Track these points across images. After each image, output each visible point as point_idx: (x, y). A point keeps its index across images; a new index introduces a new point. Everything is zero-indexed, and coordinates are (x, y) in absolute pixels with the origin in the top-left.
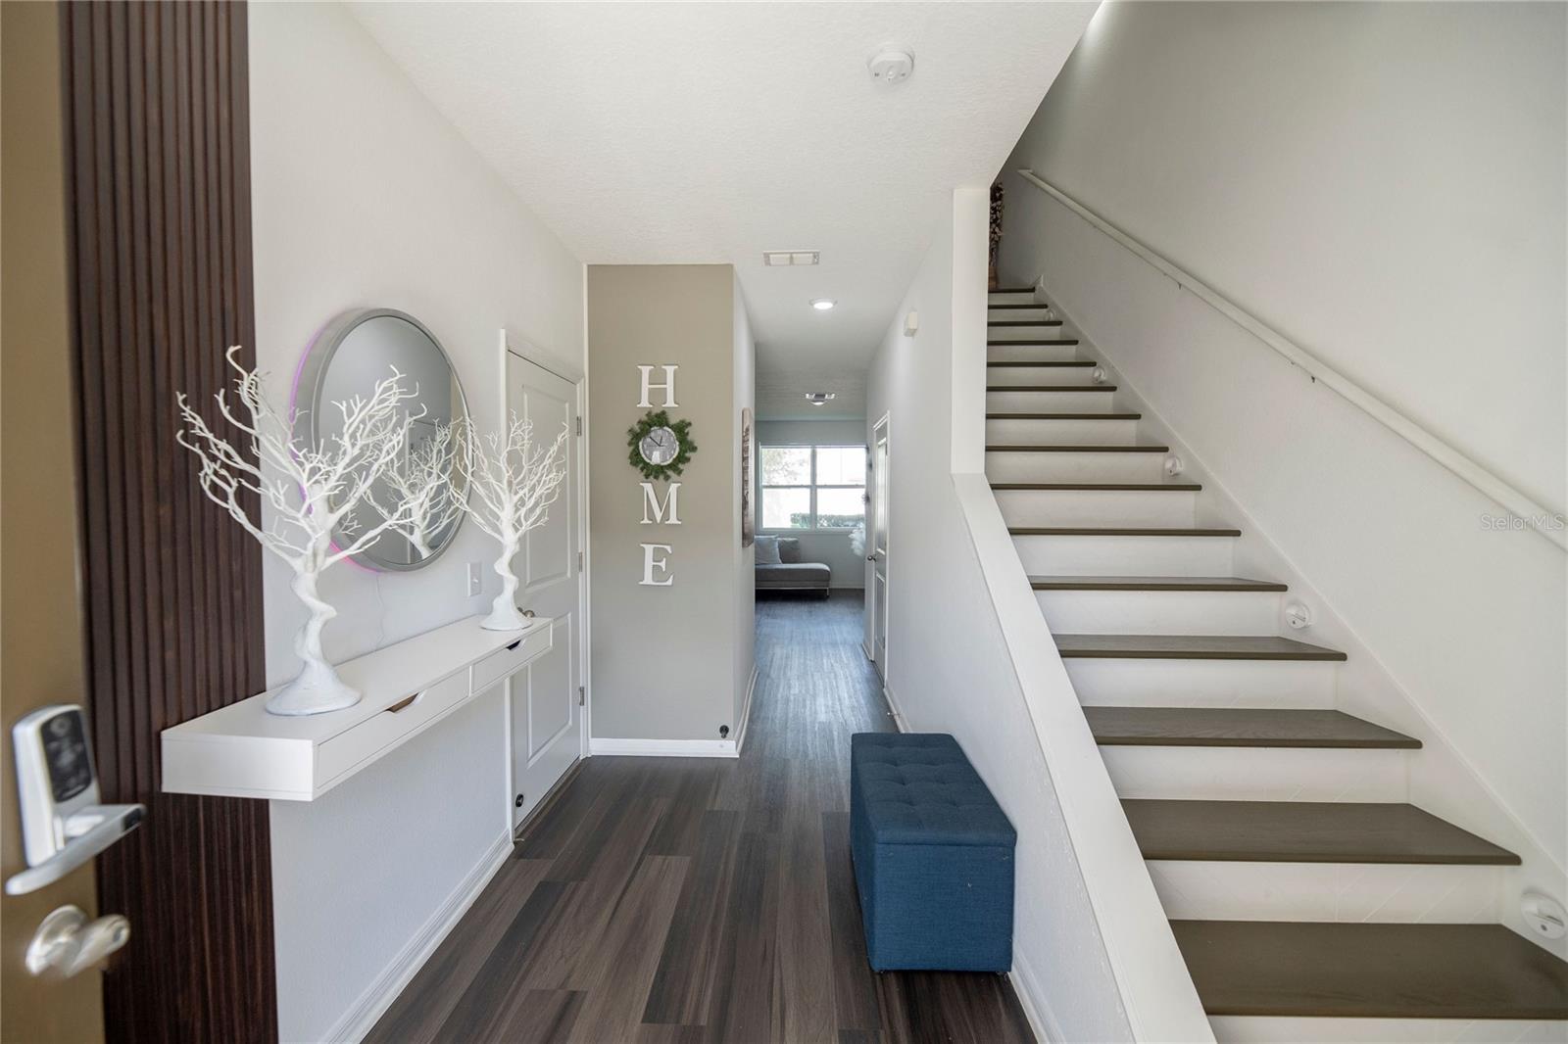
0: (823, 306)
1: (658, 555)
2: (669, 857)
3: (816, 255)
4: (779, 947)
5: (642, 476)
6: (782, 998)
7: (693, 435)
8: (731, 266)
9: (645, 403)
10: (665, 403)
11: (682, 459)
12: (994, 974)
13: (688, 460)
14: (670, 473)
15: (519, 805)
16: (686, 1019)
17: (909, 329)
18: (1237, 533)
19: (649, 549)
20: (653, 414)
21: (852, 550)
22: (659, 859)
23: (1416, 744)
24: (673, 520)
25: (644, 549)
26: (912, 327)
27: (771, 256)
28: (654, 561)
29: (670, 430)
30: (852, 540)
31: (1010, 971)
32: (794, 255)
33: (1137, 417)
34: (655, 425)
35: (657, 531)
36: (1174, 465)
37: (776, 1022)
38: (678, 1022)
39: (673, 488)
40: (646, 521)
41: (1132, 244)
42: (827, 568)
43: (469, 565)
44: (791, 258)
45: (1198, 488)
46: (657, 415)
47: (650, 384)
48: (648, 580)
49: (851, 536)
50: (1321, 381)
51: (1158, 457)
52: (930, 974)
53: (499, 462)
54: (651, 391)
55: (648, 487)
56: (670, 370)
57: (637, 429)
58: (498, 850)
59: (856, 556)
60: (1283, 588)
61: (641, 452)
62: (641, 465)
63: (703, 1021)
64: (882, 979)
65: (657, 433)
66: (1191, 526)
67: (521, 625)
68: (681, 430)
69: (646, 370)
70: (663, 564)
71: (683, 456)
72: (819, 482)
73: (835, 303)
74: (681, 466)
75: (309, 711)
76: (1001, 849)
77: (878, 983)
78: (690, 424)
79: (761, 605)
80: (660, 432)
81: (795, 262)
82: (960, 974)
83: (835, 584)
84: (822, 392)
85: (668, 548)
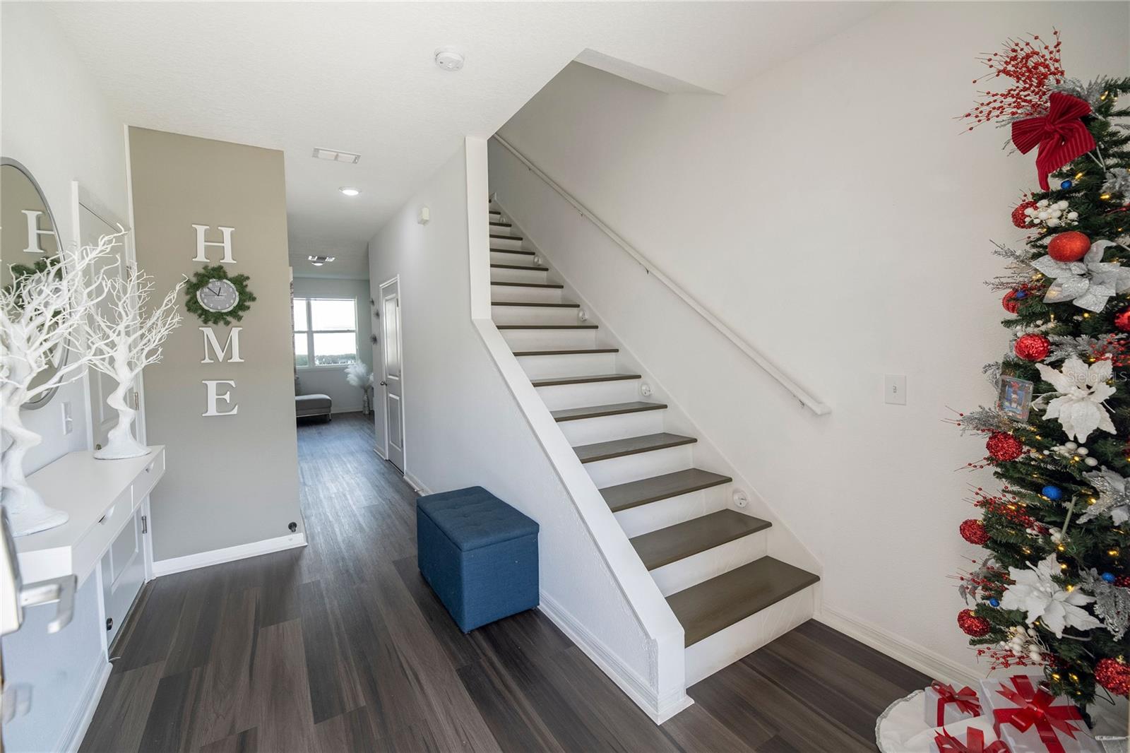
0: (351, 193)
1: (221, 390)
2: (281, 624)
3: (358, 157)
4: (398, 646)
5: (200, 321)
6: (412, 669)
7: (251, 287)
8: (282, 152)
9: (201, 257)
10: (223, 259)
11: (241, 307)
12: (530, 610)
13: (248, 308)
14: (229, 319)
15: (109, 628)
16: (350, 706)
17: (422, 220)
18: (617, 351)
19: (212, 386)
20: (209, 268)
21: (348, 382)
22: (273, 627)
23: (695, 441)
24: (236, 358)
25: (206, 385)
26: (425, 219)
27: (320, 151)
28: (217, 395)
29: (229, 282)
30: (348, 373)
31: (539, 604)
32: (340, 154)
33: (562, 287)
34: (214, 277)
35: (221, 369)
36: (584, 314)
37: (414, 682)
38: (343, 710)
39: (235, 333)
40: (207, 360)
41: (555, 186)
42: (328, 397)
43: (63, 406)
44: (337, 155)
45: (596, 327)
46: (214, 269)
47: (205, 241)
48: (212, 410)
49: (347, 370)
50: (652, 274)
51: (575, 310)
52: (497, 623)
53: (117, 306)
54: (207, 248)
55: (209, 331)
56: (227, 232)
57: (194, 280)
58: (100, 670)
59: (353, 386)
60: (639, 377)
61: (199, 300)
62: (200, 312)
63: (363, 703)
64: (471, 636)
65: (214, 284)
66: (594, 348)
67: (145, 452)
68: (240, 282)
69: (201, 230)
70: (227, 397)
71: (243, 305)
72: (314, 329)
73: (360, 192)
74: (240, 313)
75: (30, 531)
76: (532, 536)
77: (470, 639)
78: (248, 278)
79: (301, 429)
80: (218, 284)
81: (339, 159)
82: (513, 617)
83: (334, 410)
84: (323, 255)
85: (232, 383)
